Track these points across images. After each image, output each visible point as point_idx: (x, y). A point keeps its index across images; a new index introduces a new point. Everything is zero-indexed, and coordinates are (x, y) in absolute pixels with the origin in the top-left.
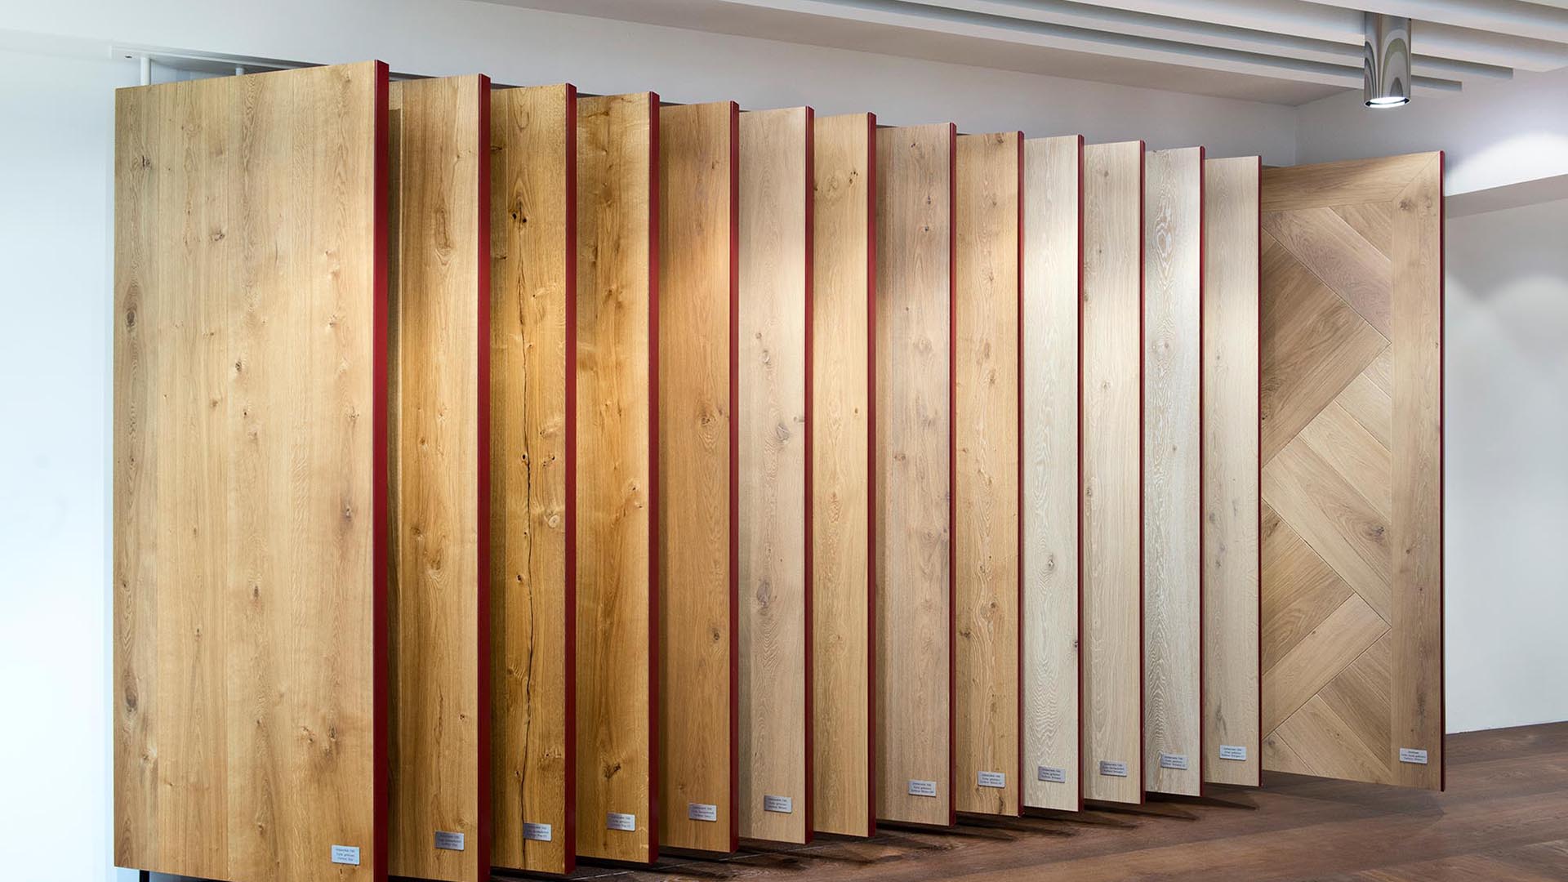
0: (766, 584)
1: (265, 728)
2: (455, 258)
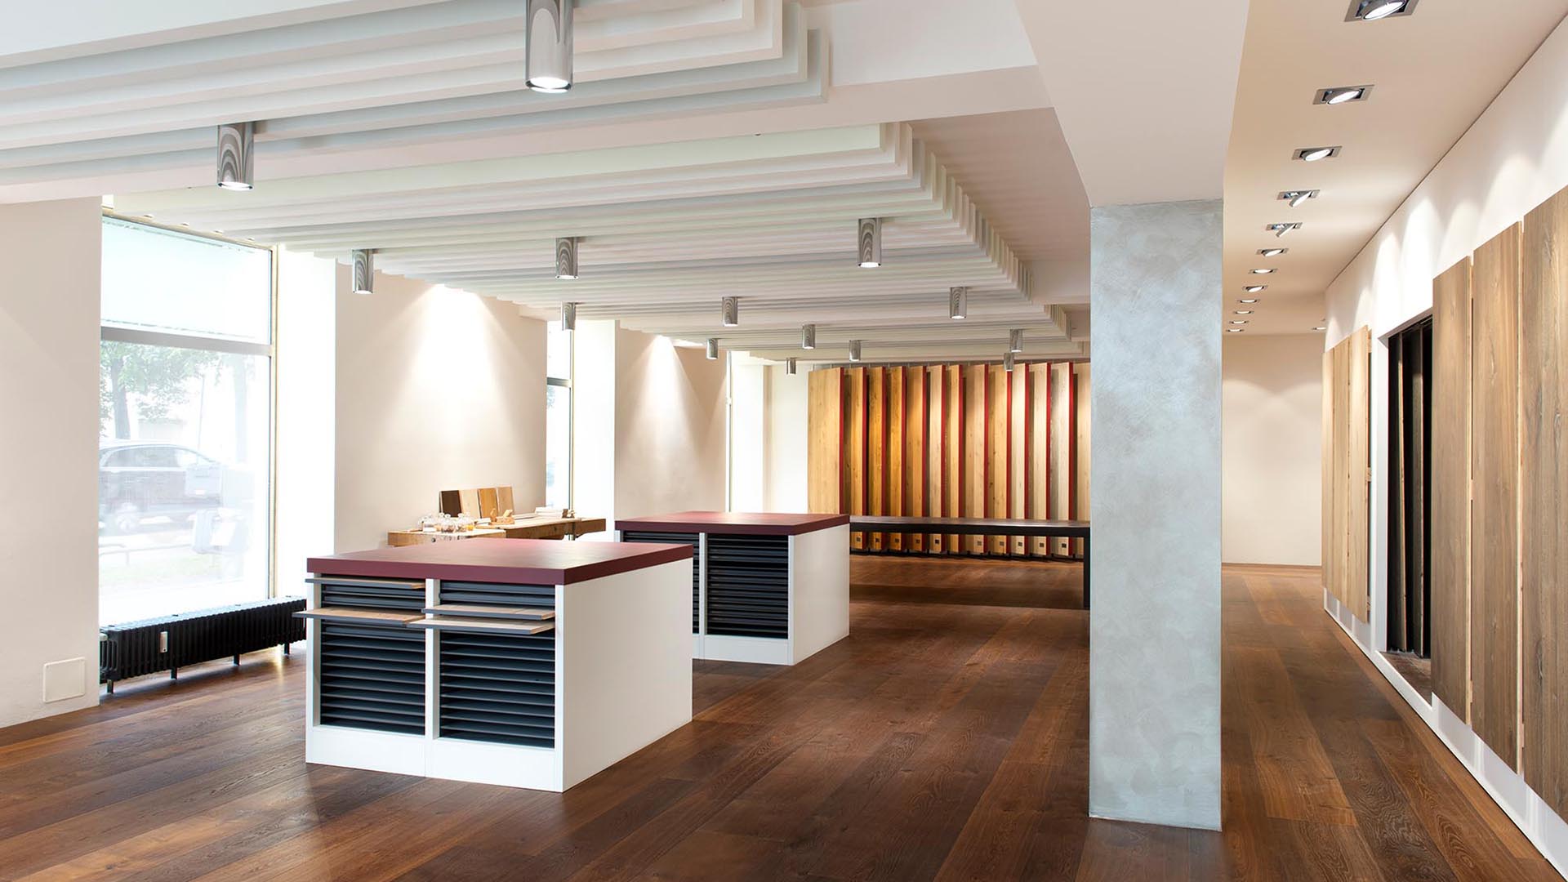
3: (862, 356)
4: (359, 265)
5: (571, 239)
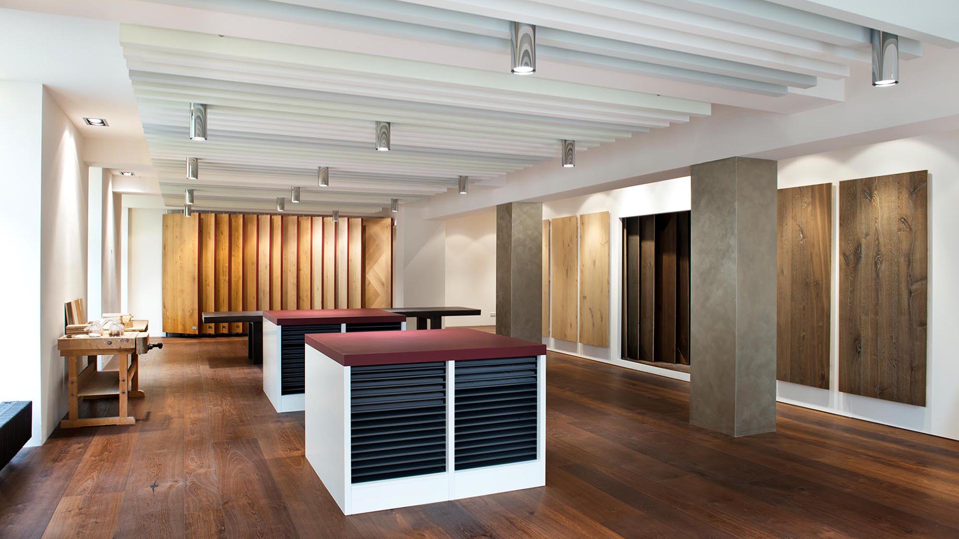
0: (264, 291)
1: (183, 310)
2: (211, 241)
5: (389, 123)
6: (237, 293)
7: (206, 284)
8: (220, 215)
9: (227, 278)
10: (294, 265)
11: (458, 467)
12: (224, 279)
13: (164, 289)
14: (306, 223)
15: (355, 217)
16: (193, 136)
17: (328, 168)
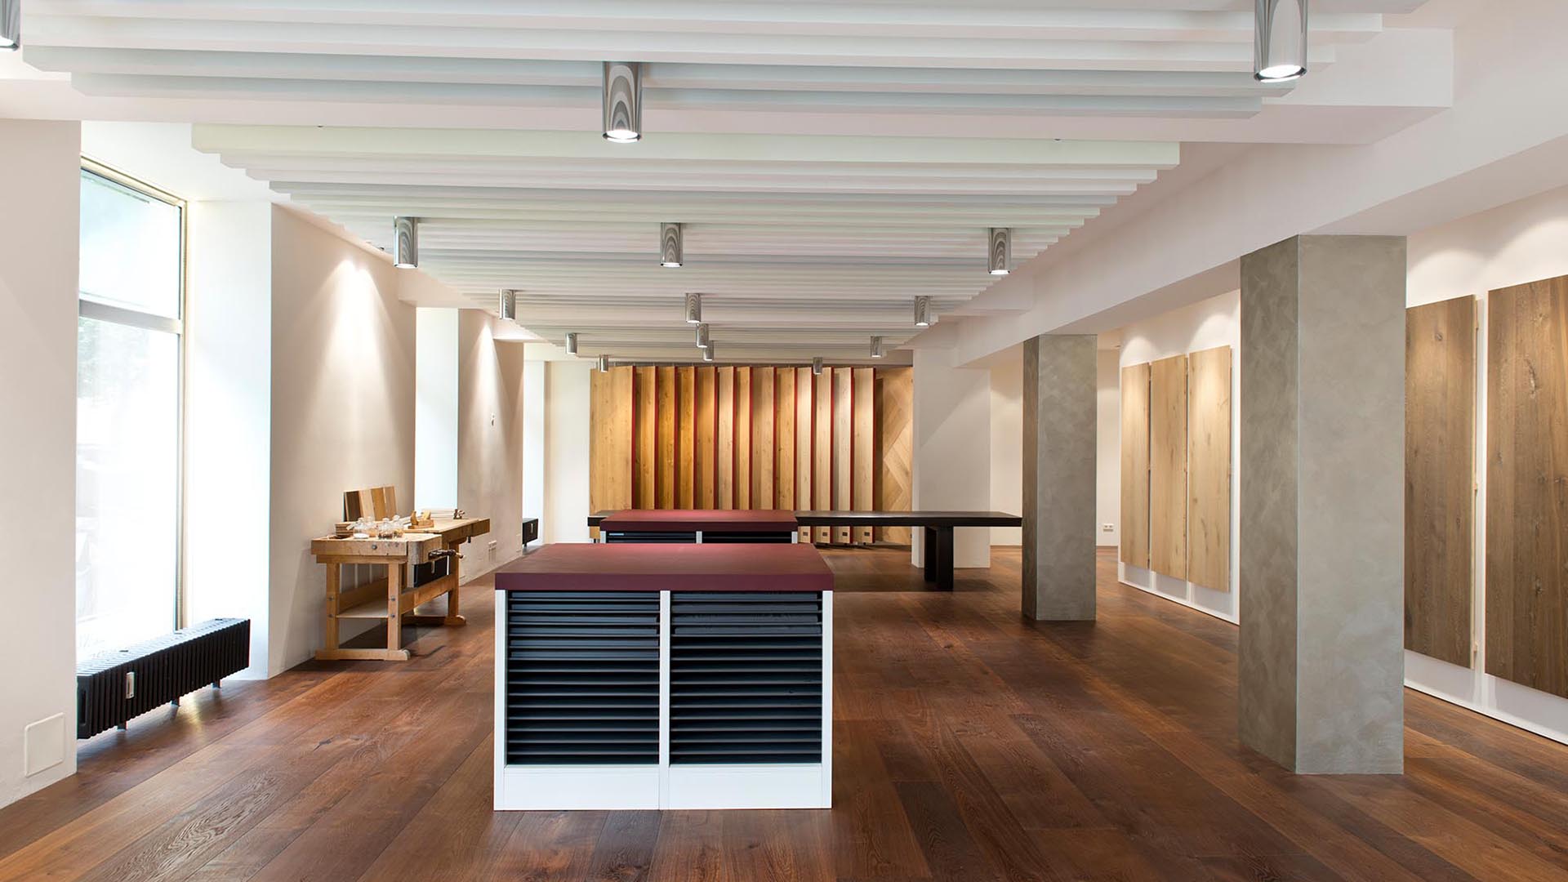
3: (715, 356)
4: (404, 238)
5: (679, 225)
6: (687, 485)
7: (644, 470)
8: (664, 368)
9: (673, 461)
10: (770, 442)
11: (674, 760)
12: (668, 462)
13: (592, 476)
14: (788, 378)
15: (863, 366)
16: (397, 263)
17: (699, 294)
